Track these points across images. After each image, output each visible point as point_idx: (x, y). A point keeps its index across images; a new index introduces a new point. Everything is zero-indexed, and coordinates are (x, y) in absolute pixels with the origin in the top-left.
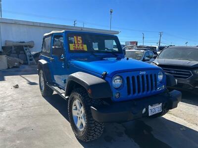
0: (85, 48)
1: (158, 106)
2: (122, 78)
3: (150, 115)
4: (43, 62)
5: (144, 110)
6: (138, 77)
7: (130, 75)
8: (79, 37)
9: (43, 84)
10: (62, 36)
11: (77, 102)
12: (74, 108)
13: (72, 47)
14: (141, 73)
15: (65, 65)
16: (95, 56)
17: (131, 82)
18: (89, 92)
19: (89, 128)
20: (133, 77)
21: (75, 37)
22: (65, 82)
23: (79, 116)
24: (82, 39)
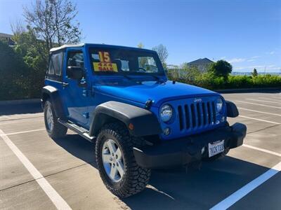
0: (115, 68)
1: (219, 144)
2: (171, 108)
3: (210, 156)
4: (51, 89)
5: (203, 150)
6: (192, 106)
7: (182, 103)
8: (106, 53)
9: (51, 121)
10: (82, 52)
11: (109, 143)
12: (104, 151)
13: (96, 67)
14: (196, 100)
15: (87, 93)
16: (130, 79)
17: (184, 112)
18: (131, 127)
19: (131, 178)
20: (186, 107)
21: (100, 53)
22: (88, 117)
23: (112, 163)
24: (110, 56)
